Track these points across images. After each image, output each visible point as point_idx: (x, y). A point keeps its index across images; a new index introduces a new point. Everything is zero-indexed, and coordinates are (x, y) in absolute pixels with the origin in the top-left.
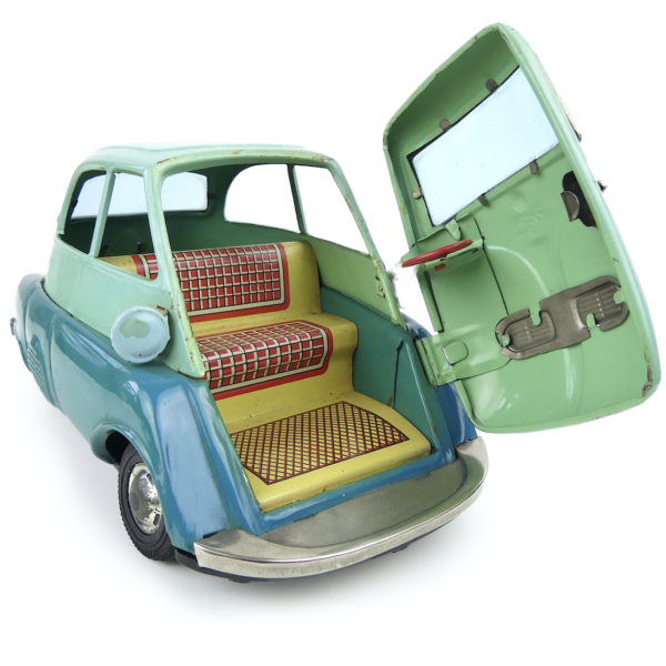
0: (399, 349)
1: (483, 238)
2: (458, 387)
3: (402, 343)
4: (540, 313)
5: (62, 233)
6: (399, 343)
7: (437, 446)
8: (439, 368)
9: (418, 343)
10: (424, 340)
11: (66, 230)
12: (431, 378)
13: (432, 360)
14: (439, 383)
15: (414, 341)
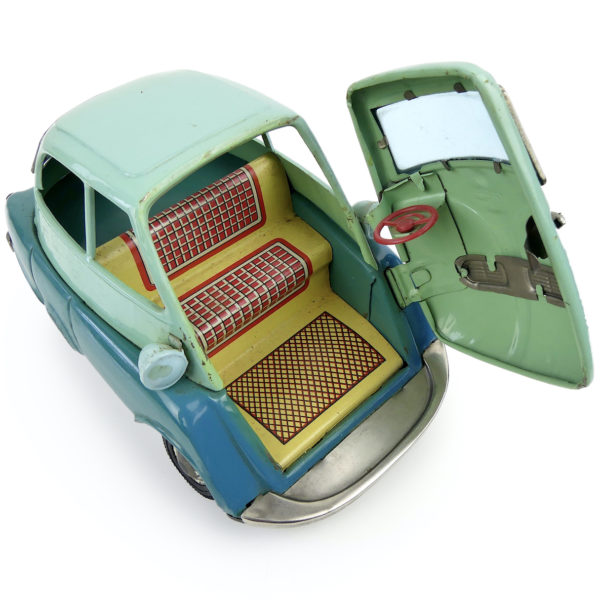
0: (372, 285)
1: (445, 191)
2: (424, 306)
3: (375, 280)
4: (495, 263)
5: (42, 189)
6: (372, 281)
7: (408, 363)
8: (407, 292)
9: (389, 274)
10: (393, 270)
11: (44, 185)
12: (401, 302)
13: (401, 287)
14: (408, 303)
15: (385, 272)
